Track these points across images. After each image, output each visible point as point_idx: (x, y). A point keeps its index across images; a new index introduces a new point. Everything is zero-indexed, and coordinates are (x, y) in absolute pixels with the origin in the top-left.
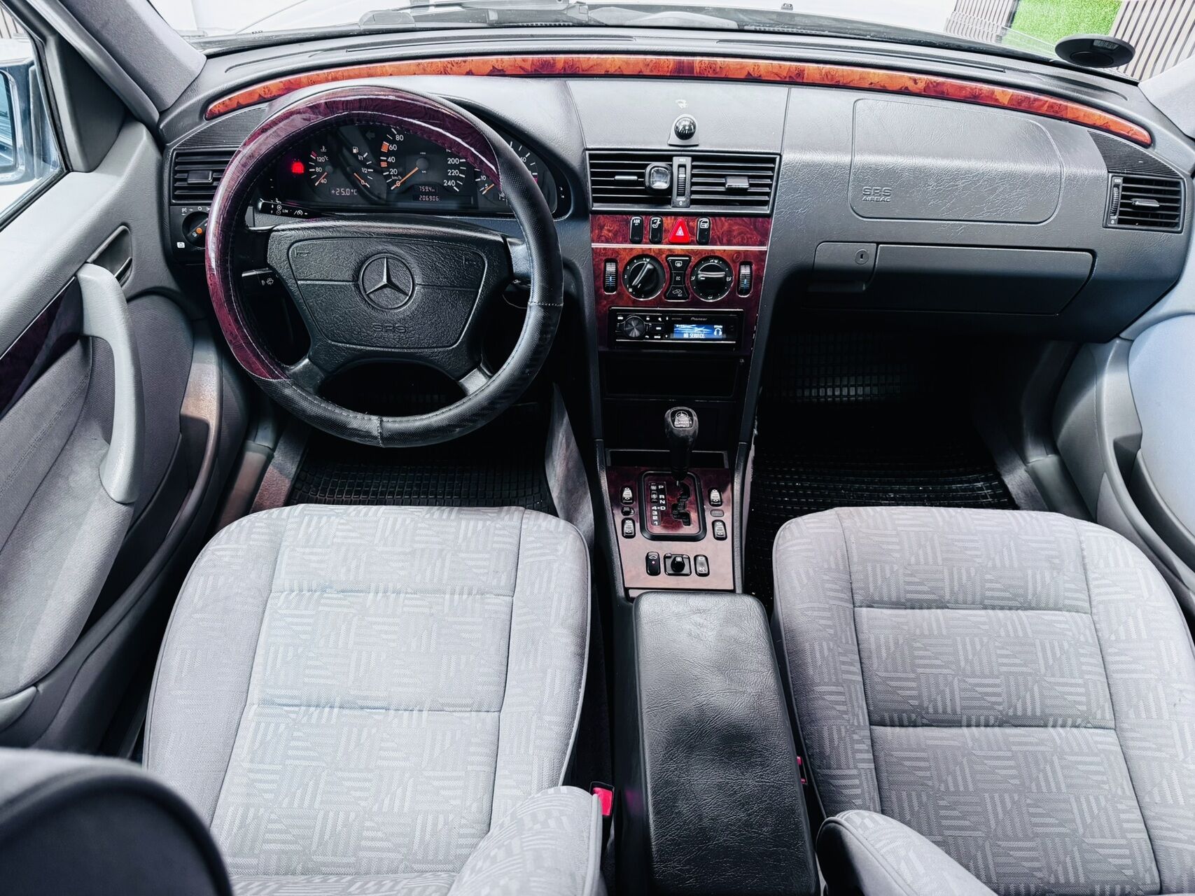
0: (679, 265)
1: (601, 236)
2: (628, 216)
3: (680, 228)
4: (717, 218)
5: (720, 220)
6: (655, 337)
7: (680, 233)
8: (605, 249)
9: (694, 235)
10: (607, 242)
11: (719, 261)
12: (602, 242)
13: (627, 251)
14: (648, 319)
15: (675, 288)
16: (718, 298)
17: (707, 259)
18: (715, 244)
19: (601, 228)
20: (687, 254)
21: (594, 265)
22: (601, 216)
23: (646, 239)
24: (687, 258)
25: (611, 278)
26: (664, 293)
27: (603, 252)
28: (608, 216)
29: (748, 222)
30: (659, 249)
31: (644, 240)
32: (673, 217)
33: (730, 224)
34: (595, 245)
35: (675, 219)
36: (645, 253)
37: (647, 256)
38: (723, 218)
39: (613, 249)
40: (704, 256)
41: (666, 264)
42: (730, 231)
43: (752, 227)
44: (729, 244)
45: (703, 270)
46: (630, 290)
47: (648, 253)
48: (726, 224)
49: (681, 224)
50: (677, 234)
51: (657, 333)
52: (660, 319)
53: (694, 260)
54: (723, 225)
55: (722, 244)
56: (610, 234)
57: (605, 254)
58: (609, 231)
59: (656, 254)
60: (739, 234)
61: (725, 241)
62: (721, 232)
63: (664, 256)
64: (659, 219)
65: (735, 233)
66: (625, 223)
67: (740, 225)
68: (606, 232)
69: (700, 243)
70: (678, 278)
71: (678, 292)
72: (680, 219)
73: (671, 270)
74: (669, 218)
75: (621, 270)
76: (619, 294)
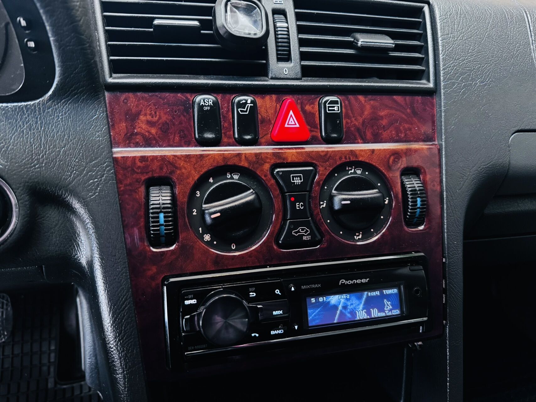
0: (297, 181)
1: (133, 134)
2: (188, 95)
3: (291, 113)
4: (351, 97)
5: (357, 100)
6: (273, 333)
7: (292, 122)
8: (143, 159)
9: (315, 127)
10: (148, 143)
11: (364, 171)
12: (137, 145)
13: (193, 160)
14: (253, 294)
15: (295, 225)
16: (372, 236)
17: (341, 168)
18: (353, 141)
19: (133, 117)
20: (309, 160)
21: (120, 194)
22: (131, 95)
23: (229, 137)
24: (311, 168)
25: (162, 216)
26: (276, 236)
27: (139, 164)
28: (146, 95)
29: (403, 103)
30: (257, 155)
31: (225, 140)
32: (274, 97)
33: (373, 107)
34: (120, 152)
35: (278, 101)
36: (230, 163)
37: (234, 169)
38: (361, 98)
39: (163, 158)
40: (338, 163)
41: (273, 181)
42: (374, 119)
43: (408, 110)
44: (377, 139)
45: (342, 188)
46: (207, 237)
47: (235, 161)
48: (368, 107)
49: (292, 107)
50: (286, 126)
51: (276, 323)
52: (277, 292)
53: (323, 171)
54: (362, 108)
55: (365, 141)
56: (153, 131)
57: (144, 170)
58: (149, 123)
59: (250, 162)
60: (391, 124)
61: (369, 135)
62: (361, 120)
63: (267, 166)
64: (249, 99)
65: (384, 122)
66: (182, 108)
67: (391, 108)
68: (144, 126)
69: (328, 141)
70: (299, 206)
71: (302, 232)
72: (289, 99)
73: (282, 192)
74: (268, 98)
75: (183, 199)
76: (182, 249)
